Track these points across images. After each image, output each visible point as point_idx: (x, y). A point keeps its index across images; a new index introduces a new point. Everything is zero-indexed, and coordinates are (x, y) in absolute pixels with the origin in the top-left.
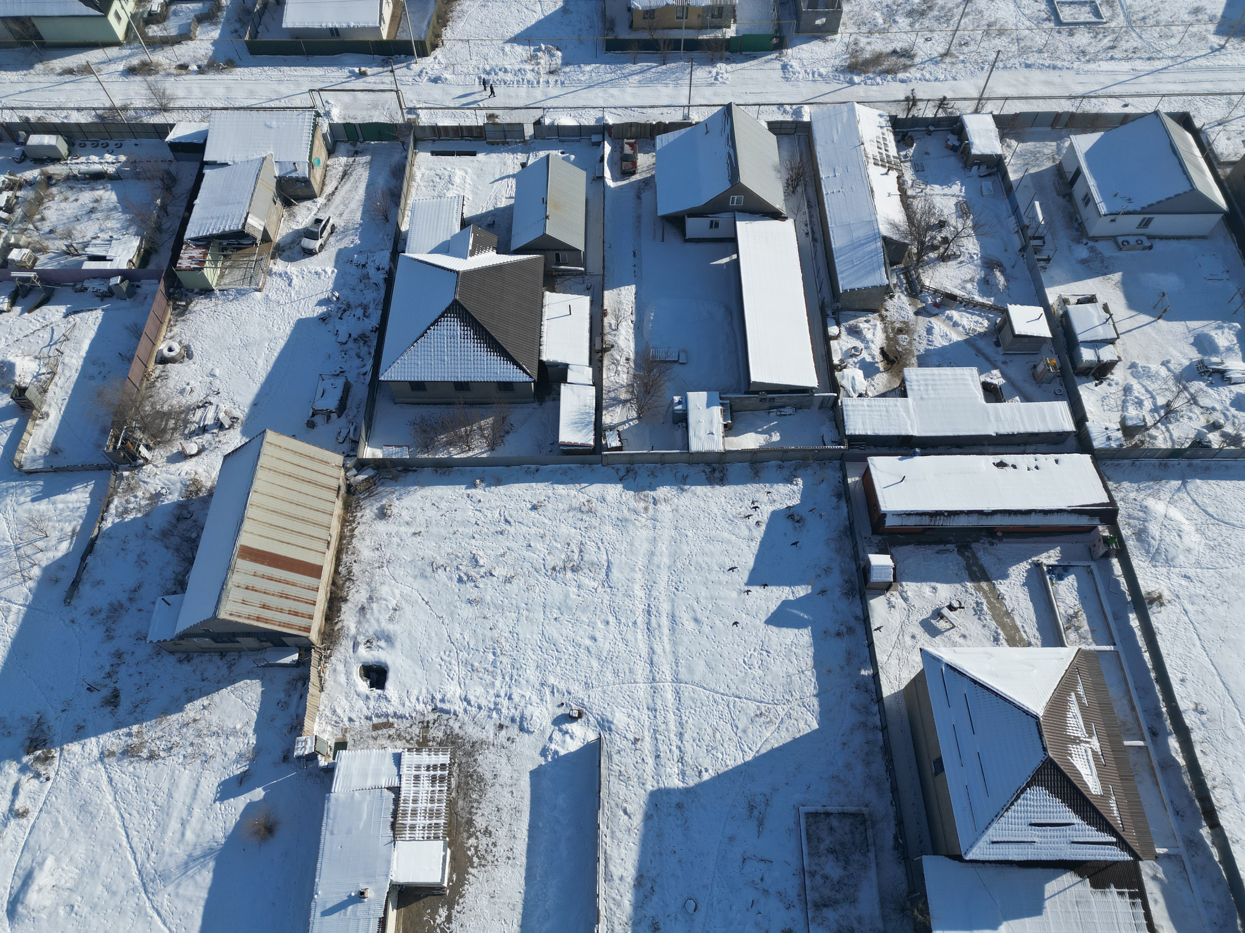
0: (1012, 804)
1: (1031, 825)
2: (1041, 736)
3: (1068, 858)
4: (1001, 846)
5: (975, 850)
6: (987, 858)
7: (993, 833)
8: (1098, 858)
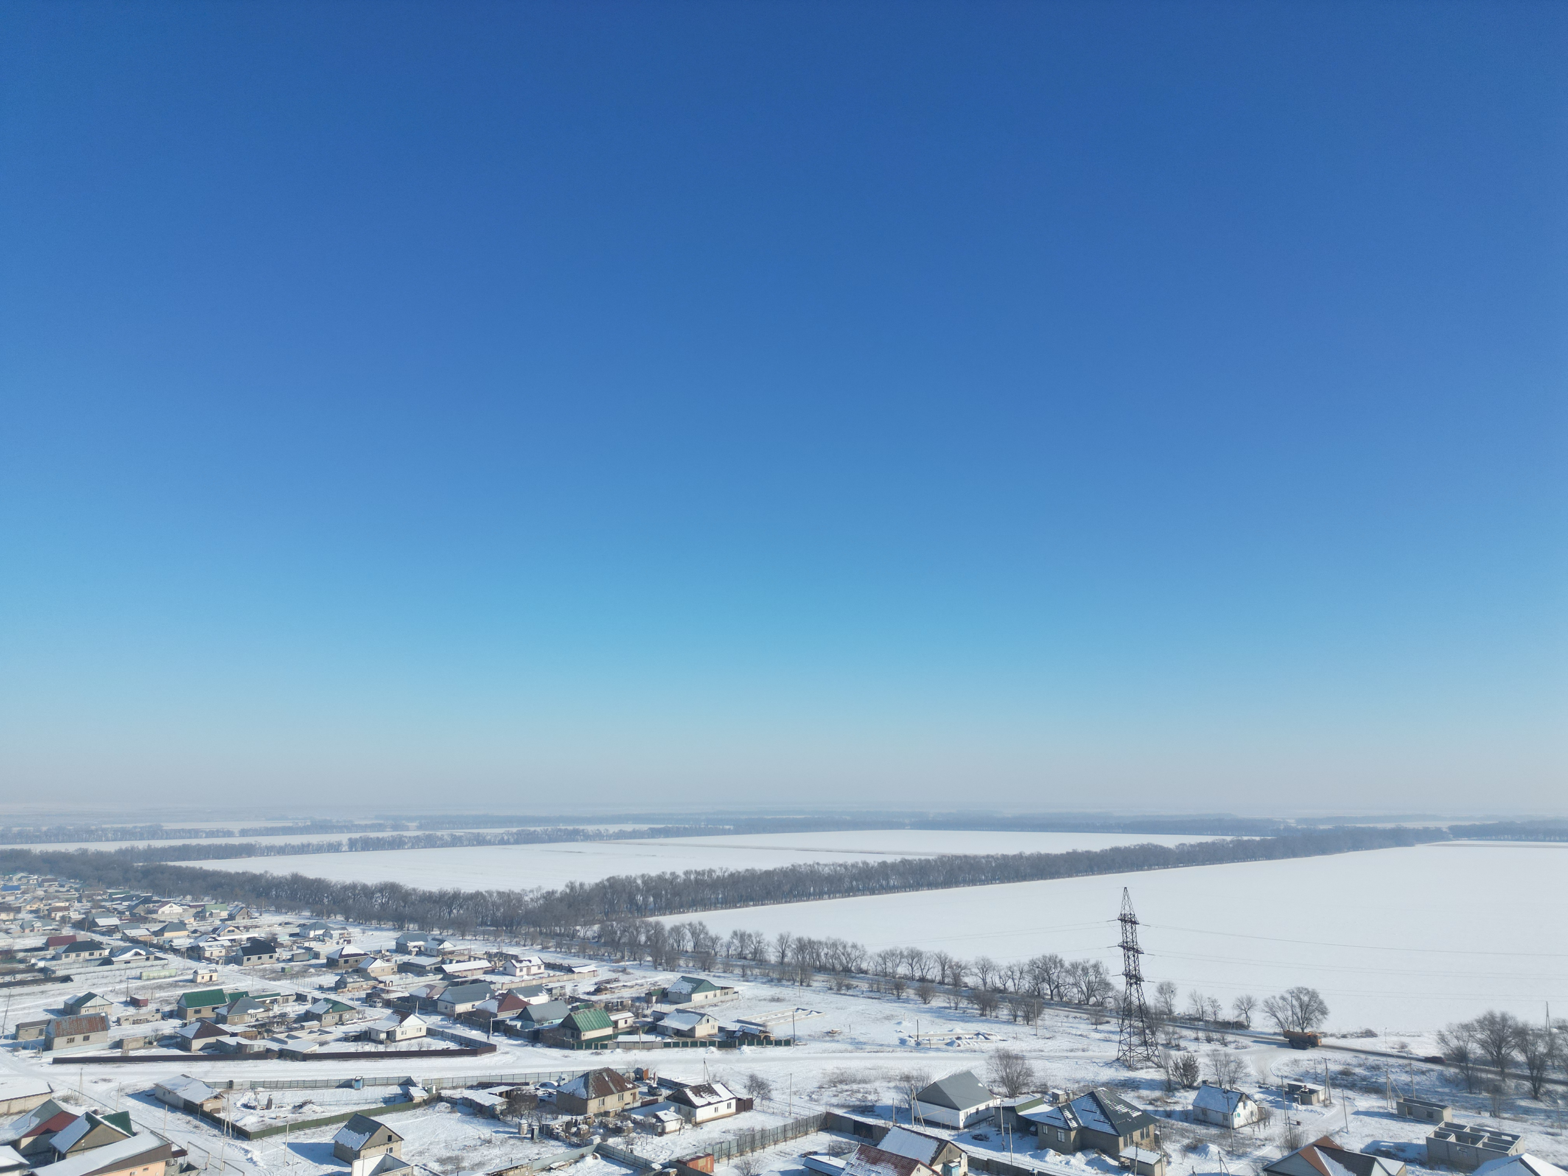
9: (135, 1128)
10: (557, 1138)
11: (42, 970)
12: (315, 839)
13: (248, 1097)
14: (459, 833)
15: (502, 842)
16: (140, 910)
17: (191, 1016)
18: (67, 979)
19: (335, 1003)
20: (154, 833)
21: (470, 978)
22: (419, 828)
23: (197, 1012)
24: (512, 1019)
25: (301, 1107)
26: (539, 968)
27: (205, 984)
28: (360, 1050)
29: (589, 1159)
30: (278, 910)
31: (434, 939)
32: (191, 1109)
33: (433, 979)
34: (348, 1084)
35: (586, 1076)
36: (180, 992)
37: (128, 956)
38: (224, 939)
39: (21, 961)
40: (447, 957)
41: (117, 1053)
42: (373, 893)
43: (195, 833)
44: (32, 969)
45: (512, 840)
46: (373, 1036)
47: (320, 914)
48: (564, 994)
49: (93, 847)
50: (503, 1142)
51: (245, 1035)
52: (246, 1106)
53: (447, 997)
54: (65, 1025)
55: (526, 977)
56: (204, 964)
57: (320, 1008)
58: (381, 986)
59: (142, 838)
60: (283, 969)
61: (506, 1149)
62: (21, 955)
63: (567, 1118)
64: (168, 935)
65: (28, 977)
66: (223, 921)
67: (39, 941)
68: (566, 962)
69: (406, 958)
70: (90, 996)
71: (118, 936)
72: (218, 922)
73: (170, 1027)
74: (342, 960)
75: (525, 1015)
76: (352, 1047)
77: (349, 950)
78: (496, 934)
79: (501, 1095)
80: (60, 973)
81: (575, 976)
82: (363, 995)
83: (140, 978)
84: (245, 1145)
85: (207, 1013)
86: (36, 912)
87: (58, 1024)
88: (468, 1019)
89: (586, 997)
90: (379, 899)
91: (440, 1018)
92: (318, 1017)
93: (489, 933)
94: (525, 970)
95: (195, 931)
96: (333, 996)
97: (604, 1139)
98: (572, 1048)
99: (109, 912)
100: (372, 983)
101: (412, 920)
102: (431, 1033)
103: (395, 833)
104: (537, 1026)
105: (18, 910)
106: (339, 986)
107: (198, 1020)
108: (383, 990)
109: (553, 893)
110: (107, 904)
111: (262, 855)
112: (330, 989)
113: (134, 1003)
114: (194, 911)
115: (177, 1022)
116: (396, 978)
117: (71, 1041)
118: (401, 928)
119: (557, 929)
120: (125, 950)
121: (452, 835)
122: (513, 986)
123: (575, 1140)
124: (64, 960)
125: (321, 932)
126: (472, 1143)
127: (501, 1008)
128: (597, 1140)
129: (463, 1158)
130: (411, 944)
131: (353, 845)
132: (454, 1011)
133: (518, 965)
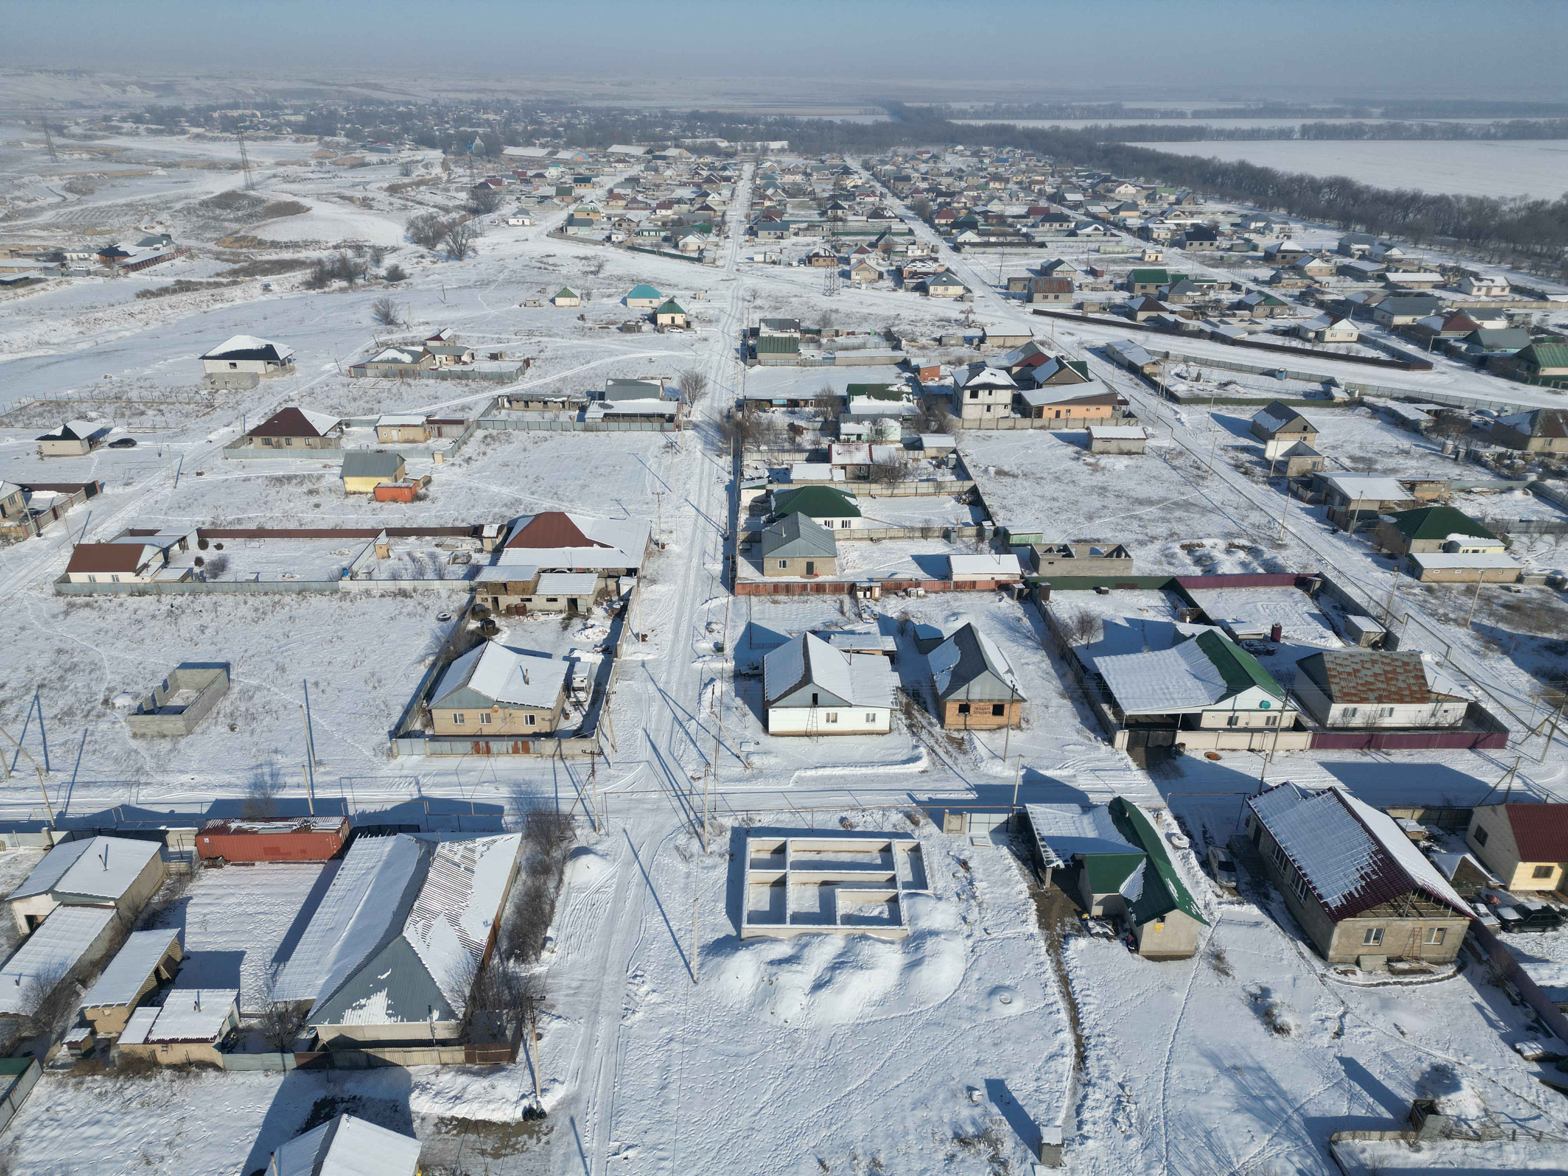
9: (1091, 376)
10: (1485, 465)
11: (1025, 235)
12: (1266, 124)
13: (1180, 368)
14: (1432, 122)
15: (1487, 136)
16: (1100, 188)
17: (1138, 292)
18: (1042, 245)
19: (1268, 297)
20: (1115, 112)
21: (1416, 290)
22: (1384, 115)
23: (1143, 287)
24: (1456, 340)
25: (1226, 385)
26: (1503, 289)
27: (1151, 263)
28: (1287, 344)
29: (1518, 494)
30: (1222, 199)
31: (1381, 244)
32: (1133, 369)
33: (1372, 285)
34: (1271, 373)
35: (1534, 414)
36: (1130, 268)
37: (1089, 230)
38: (1171, 223)
39: (1011, 226)
40: (1394, 265)
41: (1079, 313)
42: (1321, 188)
43: (1150, 114)
44: (1017, 233)
45: (1500, 134)
46: (1301, 333)
47: (1262, 205)
48: (1529, 323)
49: (1065, 124)
50: (1422, 457)
51: (1182, 314)
52: (1178, 375)
53: (1386, 306)
54: (1041, 284)
55: (1484, 298)
56: (1151, 244)
57: (1253, 300)
58: (1317, 286)
59: (1104, 118)
60: (1222, 258)
61: (1425, 463)
62: (1010, 220)
63: (1501, 449)
64: (1123, 214)
65: (1015, 239)
66: (1171, 204)
67: (1021, 210)
68: (1539, 287)
69: (1347, 261)
70: (1060, 262)
71: (1082, 211)
72: (1166, 206)
73: (1120, 297)
74: (1280, 255)
75: (1474, 337)
76: (1279, 341)
77: (1288, 245)
78: (1456, 246)
79: (1429, 412)
80: (1038, 239)
81: (1549, 305)
82: (1297, 292)
83: (1098, 251)
84: (1175, 407)
85: (1151, 289)
86: (1019, 183)
87: (1037, 282)
88: (1405, 332)
89: (1557, 330)
90: (1326, 195)
91: (1374, 326)
92: (1250, 308)
93: (1448, 245)
94: (1484, 290)
95: (1145, 213)
96: (1266, 290)
97: (1542, 477)
98: (1524, 381)
99: (1076, 188)
100: (1307, 282)
101: (1360, 220)
102: (1362, 339)
103: (1354, 121)
104: (1485, 352)
105: (1007, 181)
106: (1274, 281)
107: (1144, 295)
108: (1318, 291)
109: (1543, 203)
110: (1074, 180)
111: (1212, 139)
112: (1264, 283)
113: (1093, 272)
114: (1145, 192)
115: (1126, 294)
116: (1333, 280)
117: (1046, 297)
118: (1346, 228)
119: (1538, 248)
120: (1087, 225)
121: (1423, 125)
122: (1466, 306)
123: (1506, 472)
124: (1041, 229)
125: (1261, 224)
126: (1389, 450)
127: (1446, 327)
128: (1533, 477)
129: (1376, 462)
130: (1355, 247)
131: (1308, 133)
132: (1391, 321)
133: (1476, 283)
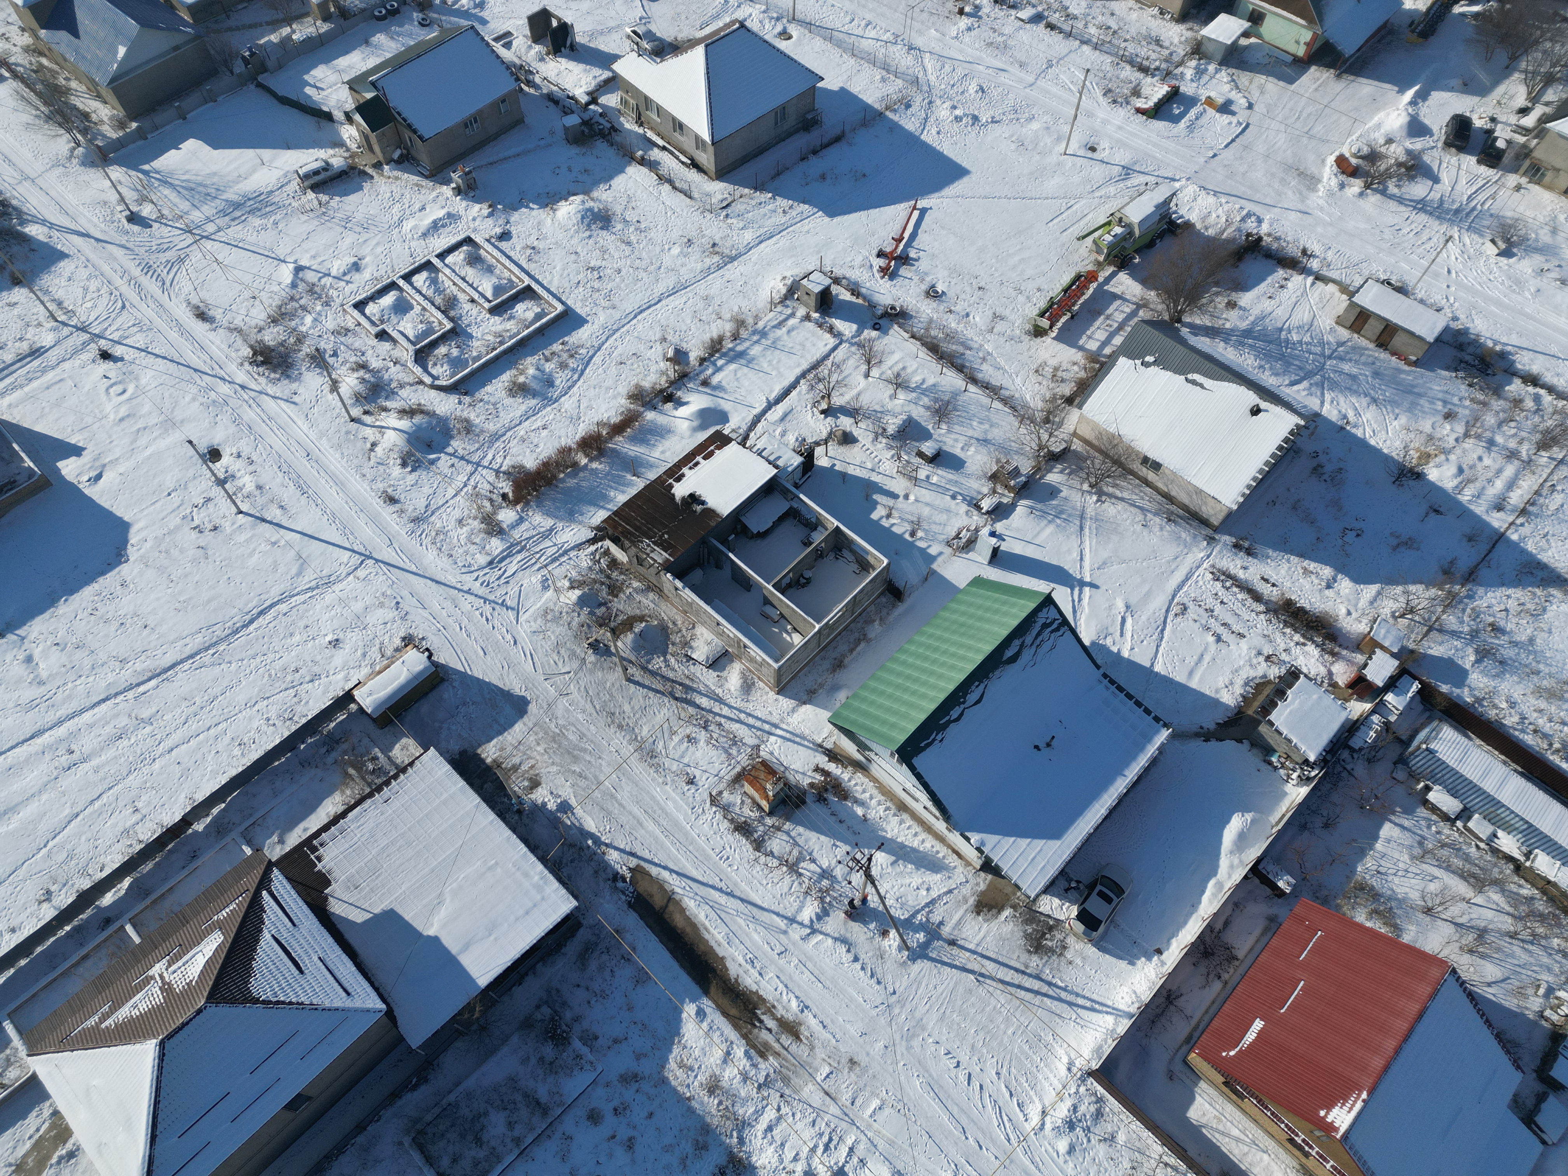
0: (291, 1003)
1: (301, 972)
2: (184, 1025)
3: (315, 920)
4: (346, 985)
5: (371, 1006)
6: (370, 989)
7: (339, 1000)
8: (295, 896)
